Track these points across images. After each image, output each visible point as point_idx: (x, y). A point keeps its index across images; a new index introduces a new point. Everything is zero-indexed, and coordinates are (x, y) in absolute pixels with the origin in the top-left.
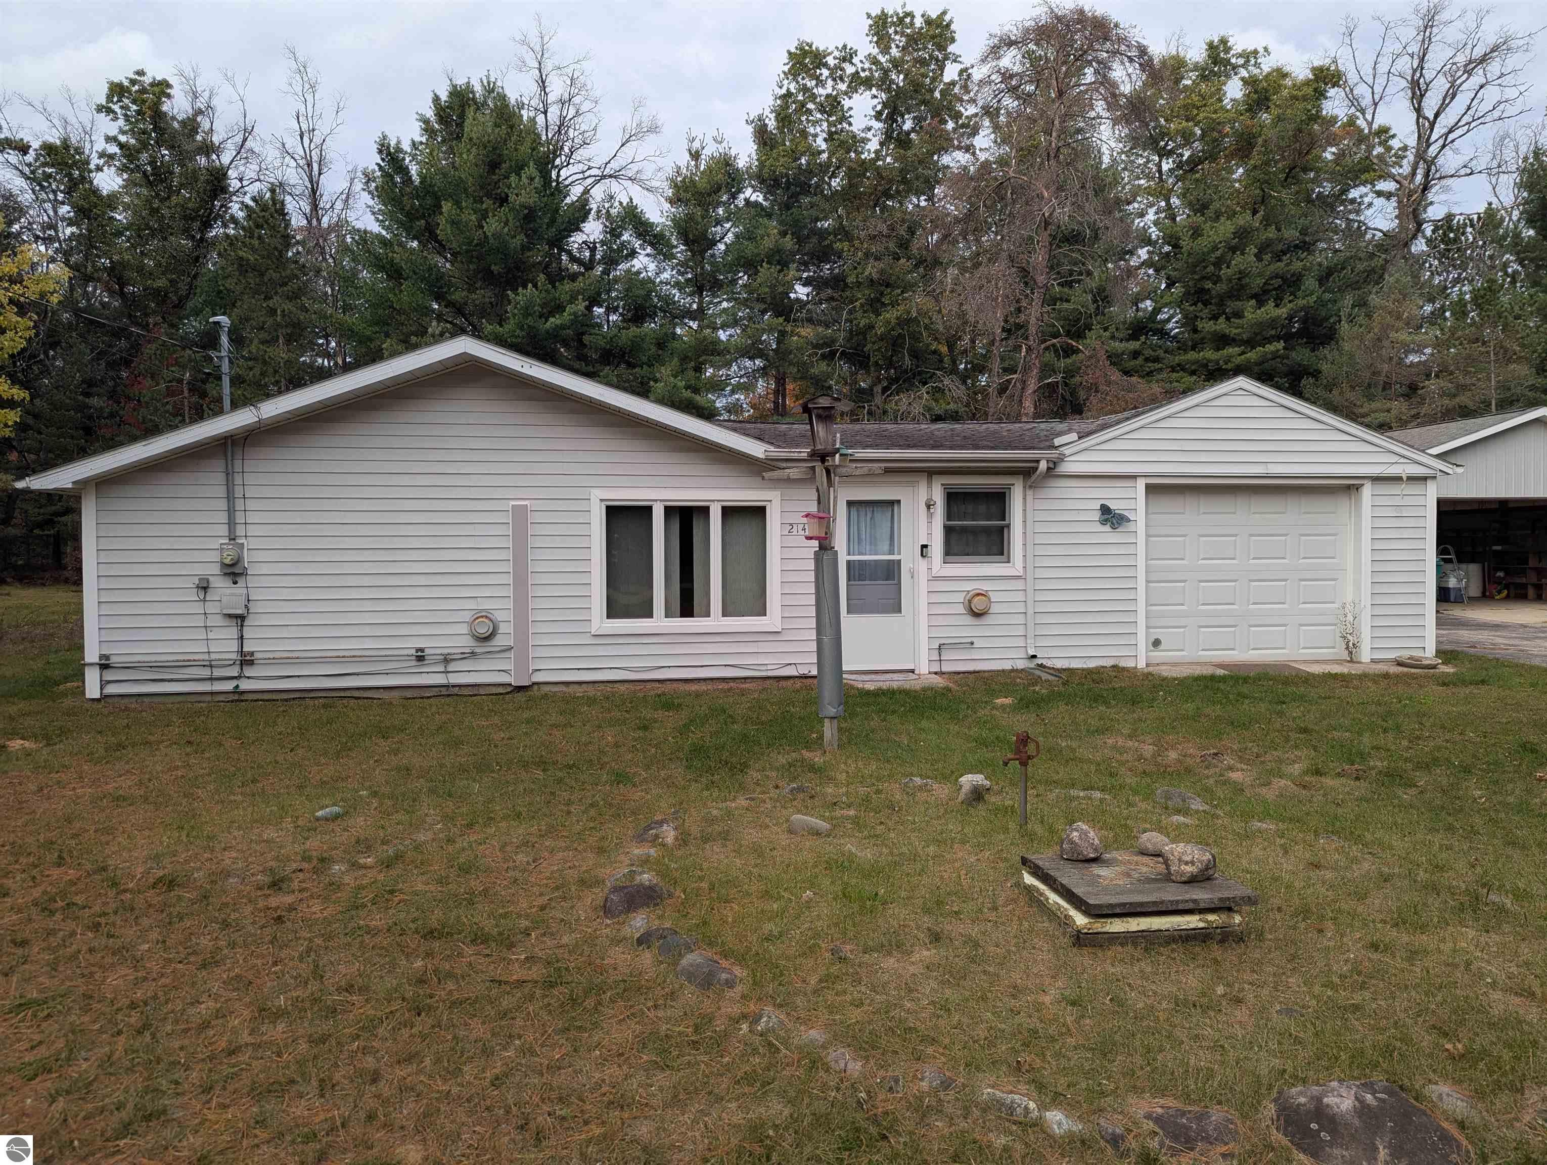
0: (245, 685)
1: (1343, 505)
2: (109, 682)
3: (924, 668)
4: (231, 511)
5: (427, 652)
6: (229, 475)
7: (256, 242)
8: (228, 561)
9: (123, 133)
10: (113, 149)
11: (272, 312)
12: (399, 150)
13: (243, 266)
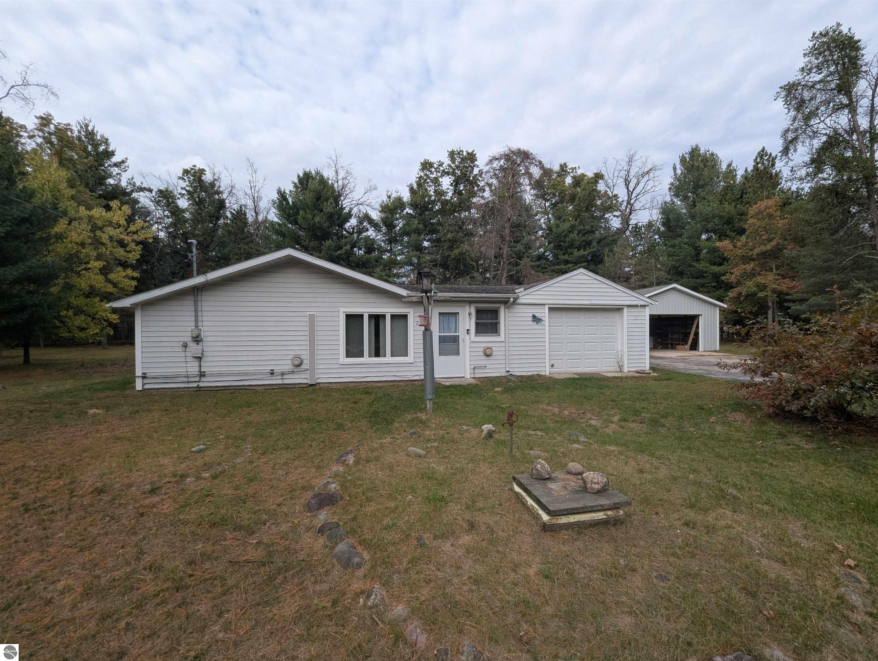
0: (201, 384)
1: (616, 316)
2: (146, 384)
3: (468, 376)
4: (196, 316)
5: (275, 371)
6: (196, 302)
7: (234, 225)
8: (194, 336)
9: (187, 186)
10: (184, 192)
11: (240, 249)
12: (284, 193)
13: (230, 233)
